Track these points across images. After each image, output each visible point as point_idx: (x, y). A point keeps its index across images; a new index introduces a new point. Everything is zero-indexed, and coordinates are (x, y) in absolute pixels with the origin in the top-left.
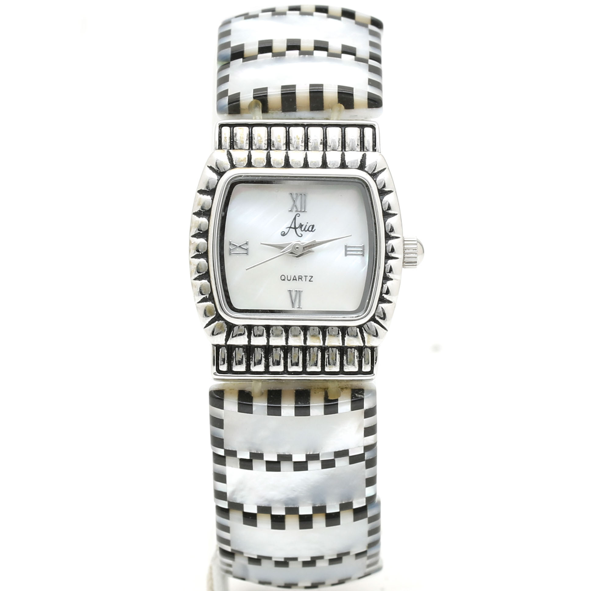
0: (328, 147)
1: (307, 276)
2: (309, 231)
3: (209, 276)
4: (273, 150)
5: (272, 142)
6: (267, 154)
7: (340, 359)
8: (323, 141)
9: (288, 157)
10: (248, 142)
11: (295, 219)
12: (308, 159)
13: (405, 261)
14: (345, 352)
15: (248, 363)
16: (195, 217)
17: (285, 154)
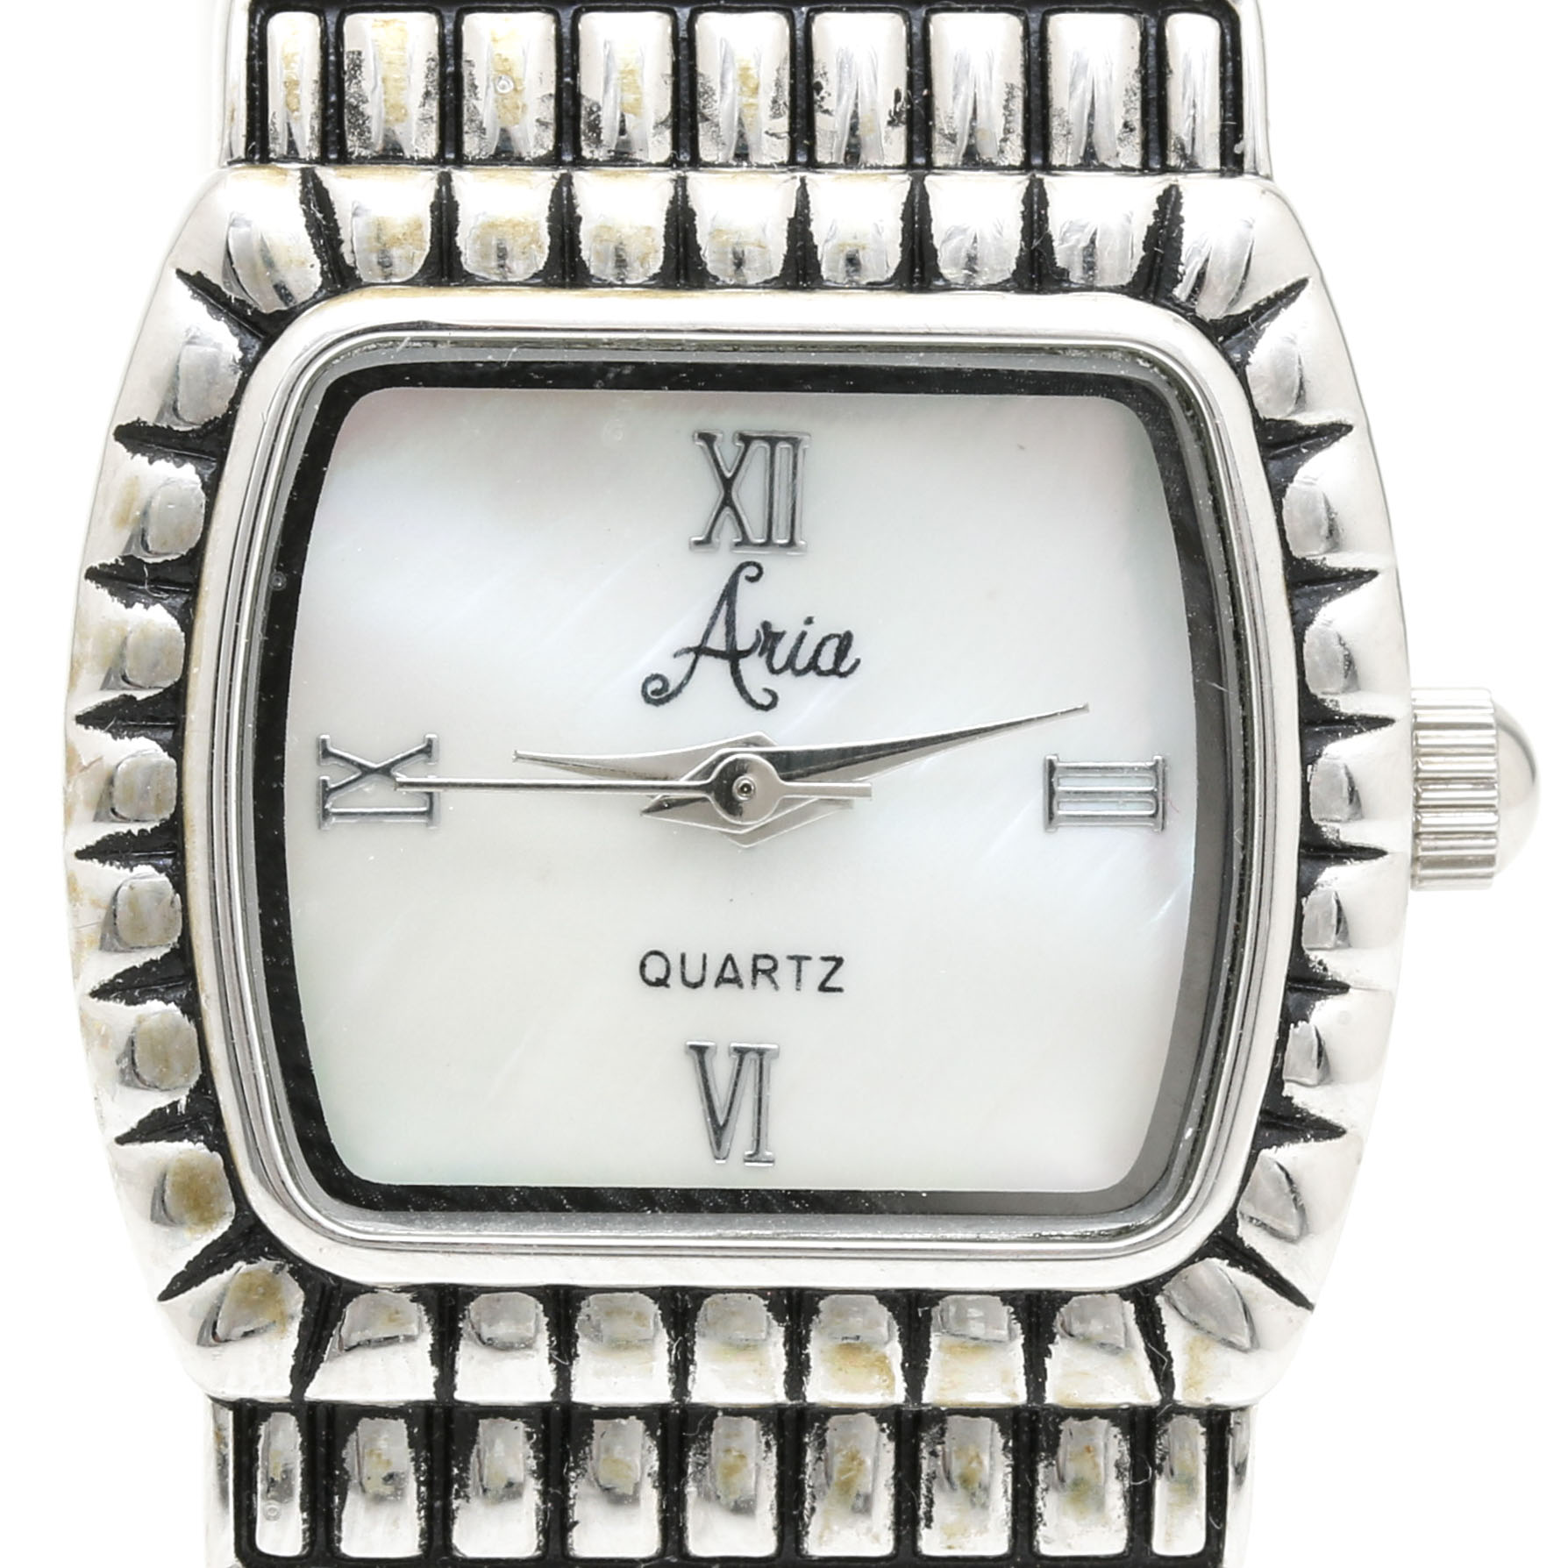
0: (937, 139)
1: (808, 958)
2: (821, 673)
3: (190, 975)
4: (595, 163)
5: (583, 113)
6: (557, 193)
7: (1015, 1480)
8: (909, 100)
9: (689, 215)
10: (433, 108)
11: (729, 594)
12: (813, 228)
13: (1421, 853)
14: (1043, 1438)
15: (438, 1504)
16: (104, 602)
17: (668, 191)
